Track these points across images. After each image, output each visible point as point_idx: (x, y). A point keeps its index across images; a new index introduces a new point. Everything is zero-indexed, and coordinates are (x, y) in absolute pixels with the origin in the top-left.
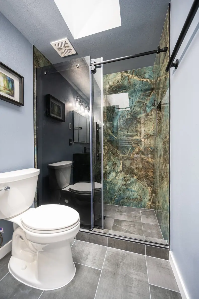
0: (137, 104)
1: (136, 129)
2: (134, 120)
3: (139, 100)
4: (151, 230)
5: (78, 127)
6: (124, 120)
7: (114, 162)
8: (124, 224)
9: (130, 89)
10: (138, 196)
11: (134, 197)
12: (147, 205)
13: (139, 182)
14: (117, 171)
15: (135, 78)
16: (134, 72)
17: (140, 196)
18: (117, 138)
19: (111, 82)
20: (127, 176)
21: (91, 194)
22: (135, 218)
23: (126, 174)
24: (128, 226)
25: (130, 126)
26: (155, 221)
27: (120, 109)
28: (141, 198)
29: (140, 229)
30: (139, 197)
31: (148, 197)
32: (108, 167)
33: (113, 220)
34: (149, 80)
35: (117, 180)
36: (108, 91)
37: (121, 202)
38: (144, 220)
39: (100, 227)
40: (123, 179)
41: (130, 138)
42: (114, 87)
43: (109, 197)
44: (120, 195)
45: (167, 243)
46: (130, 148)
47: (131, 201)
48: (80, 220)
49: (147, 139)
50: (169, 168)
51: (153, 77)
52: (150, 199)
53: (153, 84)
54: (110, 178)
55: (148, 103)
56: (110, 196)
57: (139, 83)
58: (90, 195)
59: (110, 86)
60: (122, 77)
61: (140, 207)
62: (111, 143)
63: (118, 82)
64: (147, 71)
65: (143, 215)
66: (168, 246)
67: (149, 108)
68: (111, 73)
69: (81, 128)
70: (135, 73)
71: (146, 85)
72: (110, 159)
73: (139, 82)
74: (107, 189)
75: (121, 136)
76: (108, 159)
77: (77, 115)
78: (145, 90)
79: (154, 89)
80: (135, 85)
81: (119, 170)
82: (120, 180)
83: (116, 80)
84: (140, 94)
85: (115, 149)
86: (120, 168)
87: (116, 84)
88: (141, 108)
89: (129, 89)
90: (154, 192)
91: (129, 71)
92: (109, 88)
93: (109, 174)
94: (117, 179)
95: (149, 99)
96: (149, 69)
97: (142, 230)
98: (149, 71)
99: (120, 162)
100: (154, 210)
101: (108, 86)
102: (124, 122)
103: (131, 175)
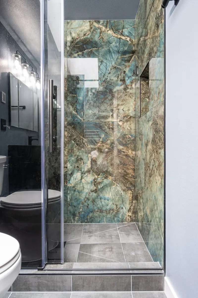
0: (113, 71)
1: (111, 107)
2: (108, 94)
3: (116, 66)
4: (135, 251)
5: (17, 105)
6: (94, 93)
7: (78, 156)
8: (96, 249)
9: (103, 48)
10: (113, 205)
11: (108, 207)
12: (126, 218)
13: (115, 185)
14: (83, 170)
15: (110, 32)
16: (108, 24)
17: (117, 205)
18: (84, 120)
19: (75, 33)
20: (98, 178)
21: (42, 208)
22: (112, 238)
23: (96, 175)
24: (102, 251)
25: (102, 102)
26: (139, 238)
27: (86, 80)
28: (118, 208)
29: (120, 253)
30: (114, 207)
31: (128, 206)
32: (69, 165)
33: (78, 246)
34: (128, 39)
35: (83, 184)
36: (69, 47)
37: (88, 217)
38: (124, 239)
39: (57, 261)
40: (92, 182)
41: (102, 120)
42: (78, 42)
43: (70, 212)
44: (88, 207)
45: (159, 266)
46: (102, 135)
47: (103, 214)
48: (20, 253)
49: (126, 123)
50: (163, 155)
51: (134, 35)
52: (130, 209)
53: (134, 45)
54: (72, 182)
55: (127, 70)
56: (72, 210)
57: (115, 41)
58: (41, 210)
59: (73, 38)
60: (91, 28)
61: (116, 221)
62: (73, 127)
63: (85, 35)
64: (127, 26)
65: (121, 232)
66: (161, 270)
67: (129, 78)
68: (75, 19)
69: (24, 108)
70: (110, 25)
71: (125, 45)
72: (72, 152)
73: (116, 39)
74: (67, 199)
75: (89, 117)
76: (69, 152)
77: (17, 86)
78: (123, 51)
79: (136, 52)
80: (109, 43)
81: (86, 169)
82: (88, 183)
83: (82, 31)
84: (116, 57)
85: (80, 137)
86: (88, 166)
87: (82, 38)
88: (118, 76)
89: (101, 48)
90: (136, 197)
91: (102, 21)
92: (72, 42)
93: (70, 175)
94: (84, 182)
95: (129, 66)
96: (128, 23)
97: (122, 253)
98: (129, 27)
99: (87, 156)
100: (135, 223)
101: (69, 39)
102: (94, 96)
103: (104, 175)
